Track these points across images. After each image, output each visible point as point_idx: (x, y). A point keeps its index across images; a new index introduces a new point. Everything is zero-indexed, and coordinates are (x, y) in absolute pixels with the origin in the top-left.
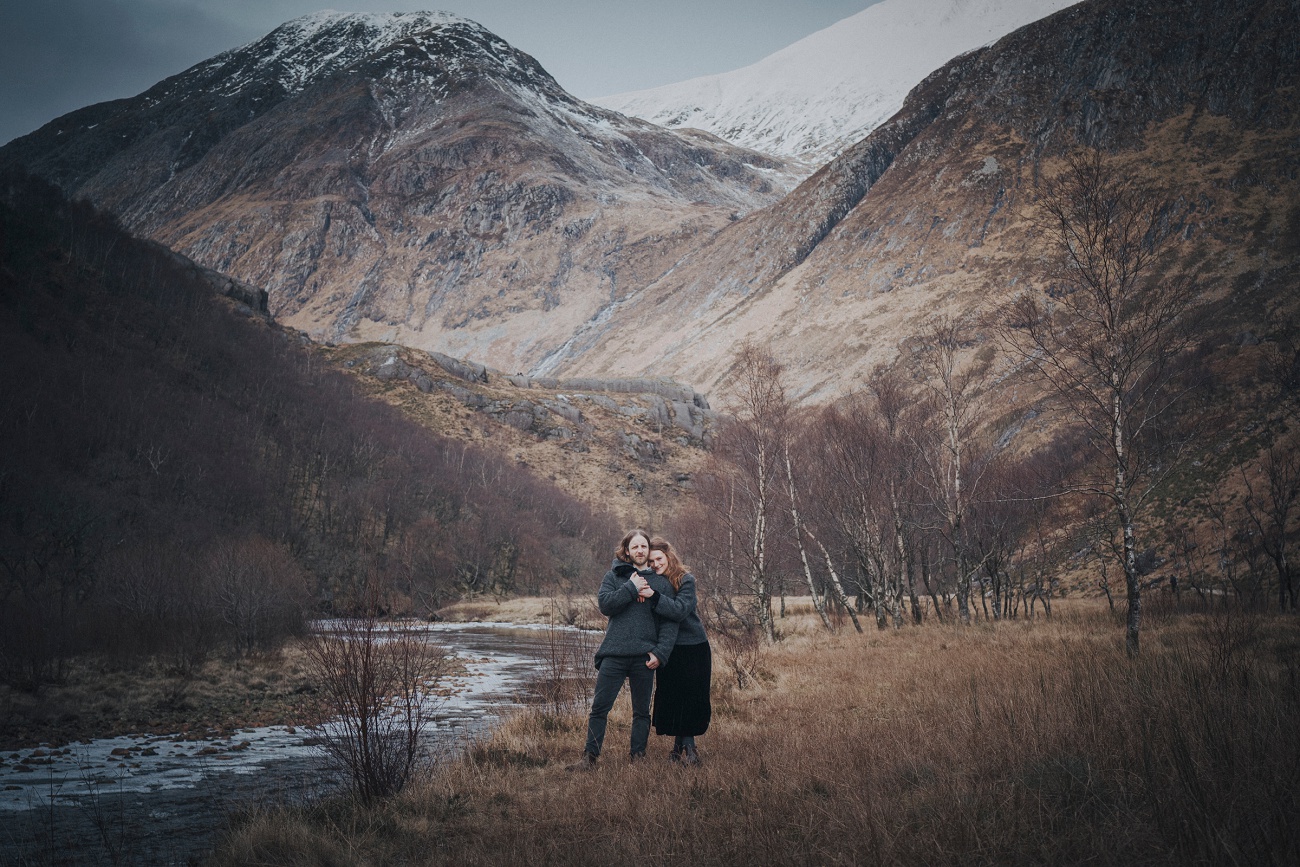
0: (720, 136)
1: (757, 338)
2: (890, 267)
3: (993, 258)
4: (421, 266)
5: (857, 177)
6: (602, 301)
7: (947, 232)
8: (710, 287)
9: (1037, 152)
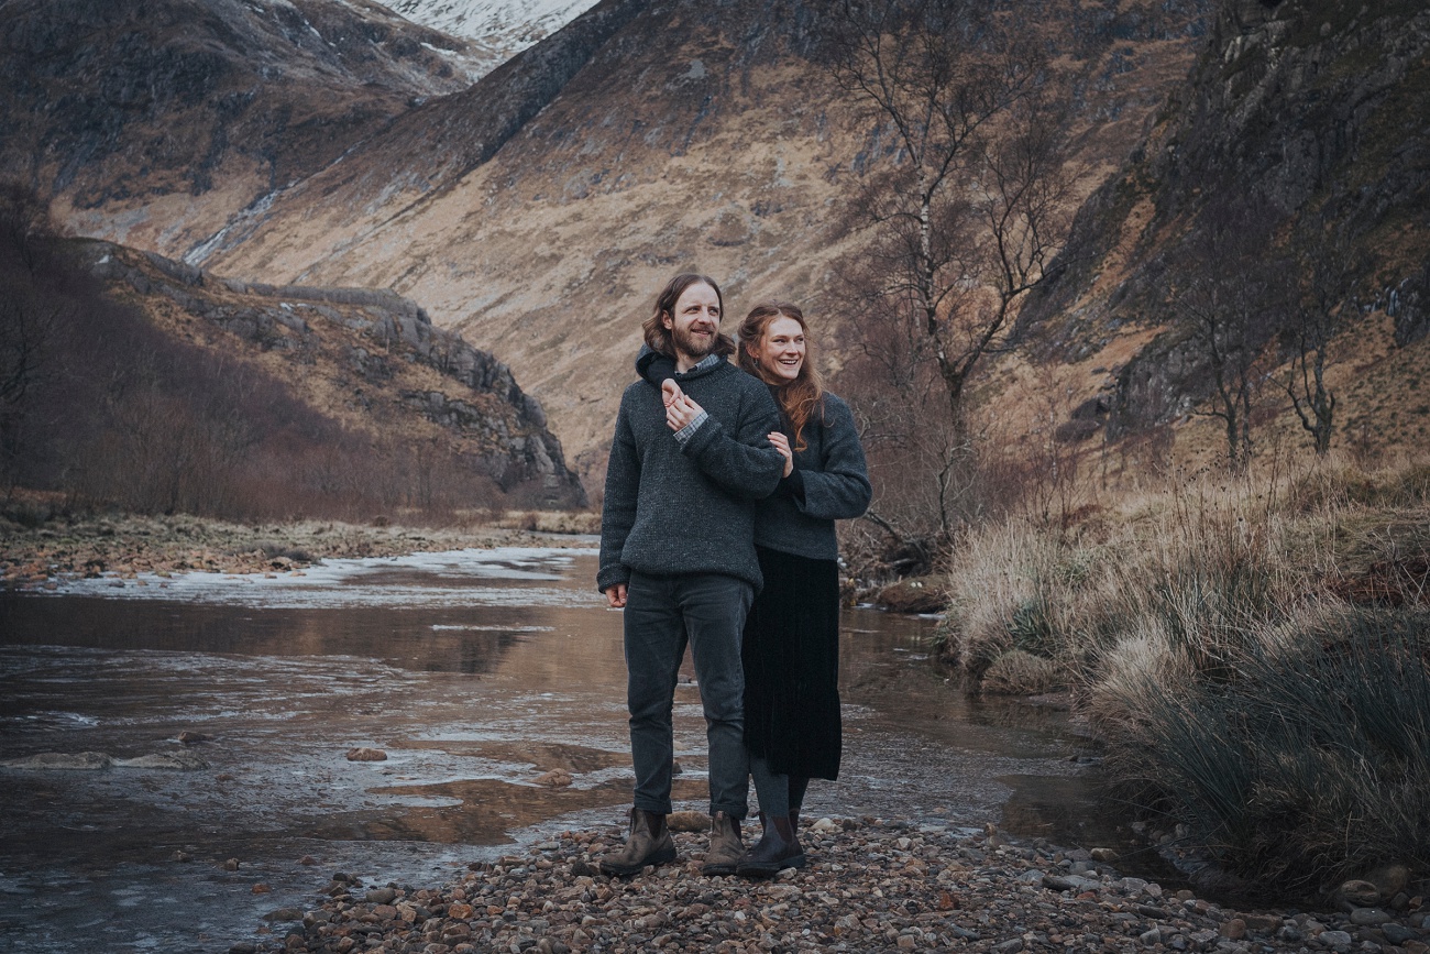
0: (394, 9)
1: (438, 240)
2: (586, 172)
3: (697, 170)
4: (49, 134)
5: (553, 70)
6: (260, 187)
7: (648, 138)
8: (385, 180)
9: (747, 59)
